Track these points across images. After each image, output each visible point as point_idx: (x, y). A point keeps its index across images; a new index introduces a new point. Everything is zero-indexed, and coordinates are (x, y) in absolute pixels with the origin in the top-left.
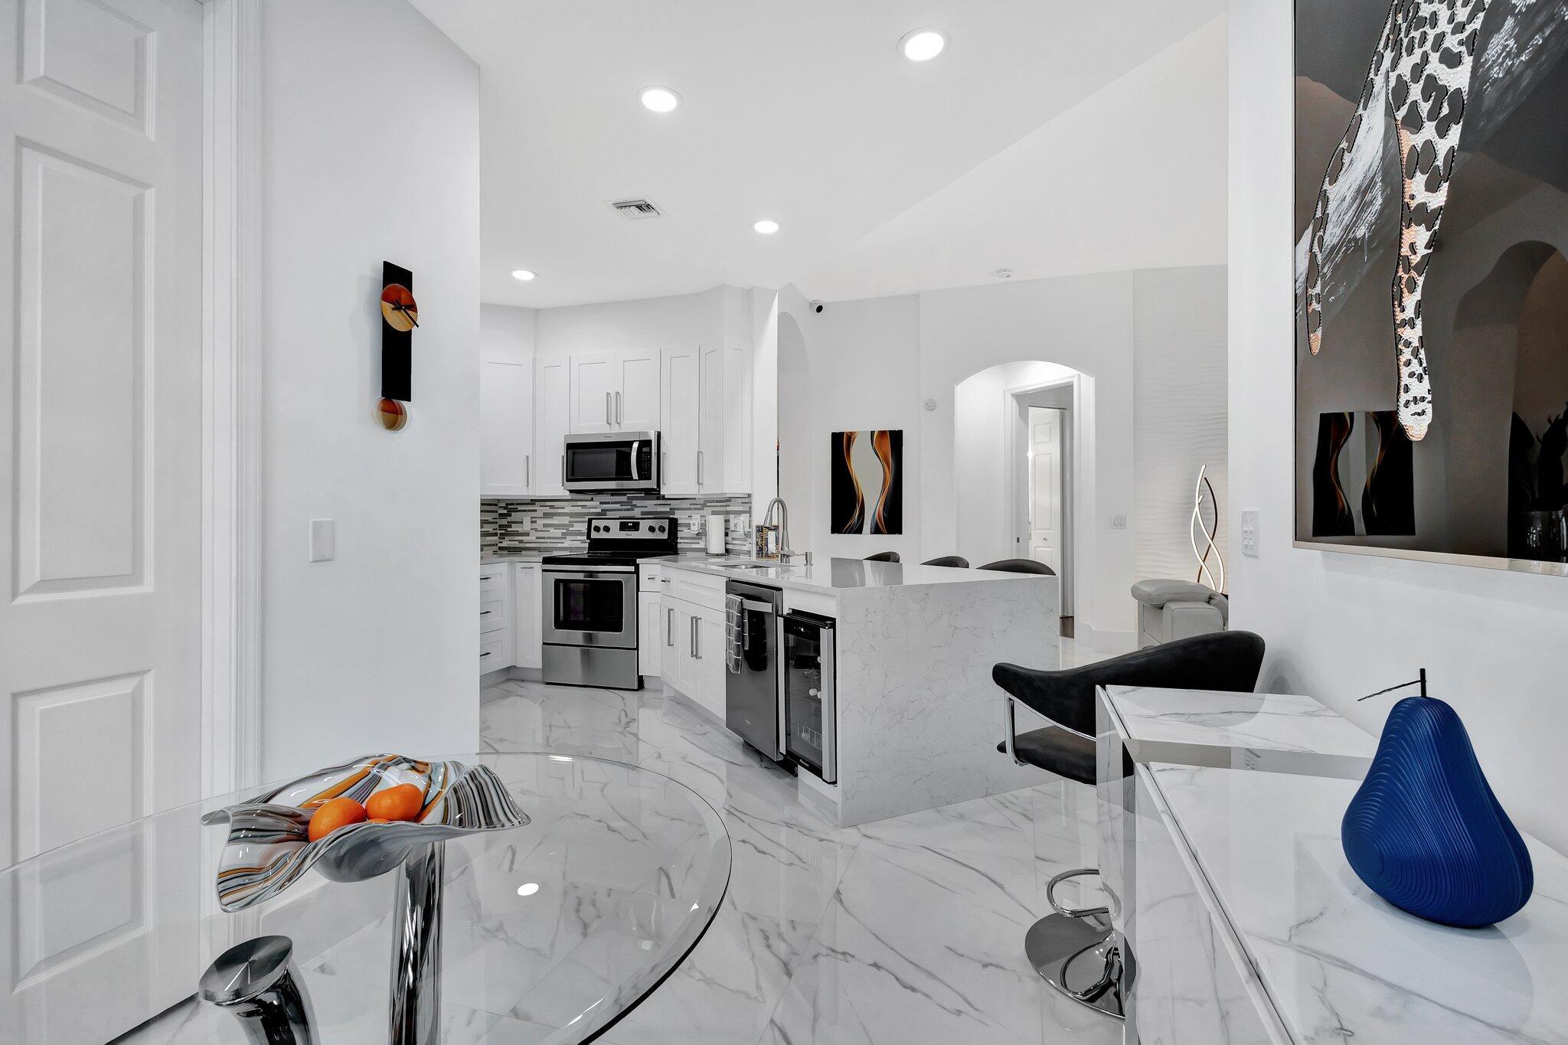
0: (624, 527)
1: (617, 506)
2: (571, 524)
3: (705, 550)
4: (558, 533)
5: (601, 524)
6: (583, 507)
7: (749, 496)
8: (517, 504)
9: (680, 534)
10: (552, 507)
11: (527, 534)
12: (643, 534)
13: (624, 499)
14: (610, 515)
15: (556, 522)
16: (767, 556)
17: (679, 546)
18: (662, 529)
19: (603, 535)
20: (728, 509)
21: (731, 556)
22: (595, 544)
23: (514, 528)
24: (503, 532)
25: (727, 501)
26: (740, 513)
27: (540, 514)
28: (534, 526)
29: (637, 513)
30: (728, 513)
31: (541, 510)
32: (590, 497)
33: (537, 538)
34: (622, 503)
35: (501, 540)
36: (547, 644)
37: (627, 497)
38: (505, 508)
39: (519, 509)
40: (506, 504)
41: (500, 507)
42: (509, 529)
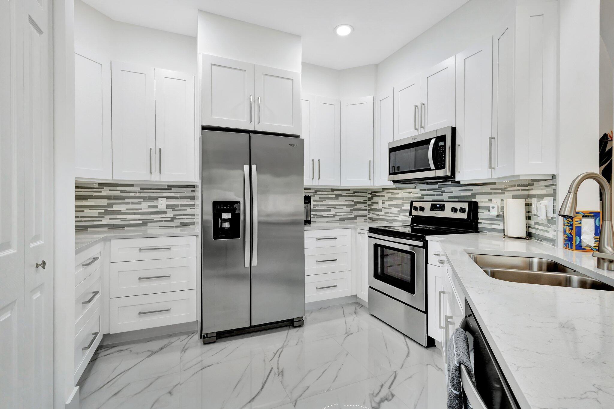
0: (434, 208)
1: (431, 192)
3: (503, 231)
4: (395, 210)
5: (420, 205)
6: (410, 193)
7: (554, 177)
8: (376, 192)
9: (480, 216)
10: (393, 193)
11: (380, 210)
12: (447, 213)
13: (436, 186)
14: (425, 198)
15: (395, 203)
16: (579, 247)
17: (480, 225)
18: (463, 210)
19: (419, 213)
20: (531, 192)
21: (534, 240)
22: (415, 220)
23: (375, 206)
24: (370, 208)
25: (530, 185)
26: (542, 196)
27: (386, 198)
28: (384, 205)
29: (445, 197)
30: (531, 196)
32: (413, 186)
33: (385, 213)
34: (434, 190)
35: (369, 213)
36: (370, 287)
37: (438, 185)
38: (370, 194)
39: (377, 194)
40: (371, 192)
41: (368, 194)
42: (372, 207)
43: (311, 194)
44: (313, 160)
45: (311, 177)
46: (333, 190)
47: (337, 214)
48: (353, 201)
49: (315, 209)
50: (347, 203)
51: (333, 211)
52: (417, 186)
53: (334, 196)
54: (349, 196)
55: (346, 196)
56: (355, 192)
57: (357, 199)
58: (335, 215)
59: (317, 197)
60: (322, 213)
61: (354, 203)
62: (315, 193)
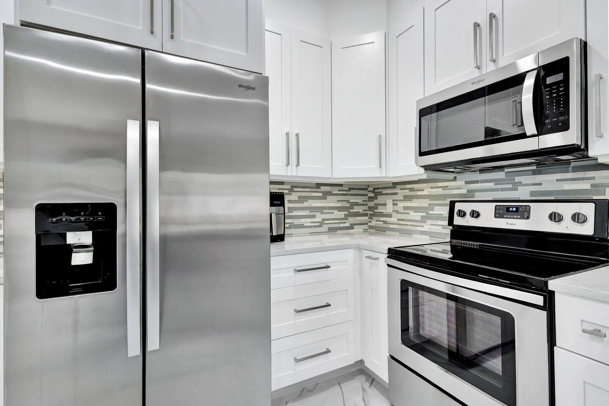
0: (498, 214)
1: (491, 185)
2: (431, 207)
4: (417, 216)
5: (467, 208)
6: (445, 187)
8: (382, 188)
10: (411, 190)
11: (389, 216)
13: (499, 175)
14: (478, 196)
15: (415, 205)
18: (579, 218)
19: (468, 221)
22: (459, 233)
23: (380, 209)
24: (372, 212)
27: (400, 197)
28: (396, 208)
31: (401, 193)
32: (452, 176)
33: (398, 220)
34: (496, 181)
35: (370, 220)
36: (393, 358)
37: (506, 172)
38: (373, 192)
39: (384, 192)
40: (374, 189)
41: (369, 191)
42: (376, 211)
43: (285, 191)
44: (287, 134)
45: (285, 163)
46: (319, 185)
47: (326, 222)
48: (348, 202)
49: (291, 214)
50: (339, 205)
51: (319, 217)
52: (458, 176)
53: (321, 194)
54: (342, 195)
55: (338, 195)
56: (350, 189)
57: (353, 200)
58: (321, 224)
59: (294, 196)
60: (303, 220)
61: (349, 205)
62: (291, 190)
